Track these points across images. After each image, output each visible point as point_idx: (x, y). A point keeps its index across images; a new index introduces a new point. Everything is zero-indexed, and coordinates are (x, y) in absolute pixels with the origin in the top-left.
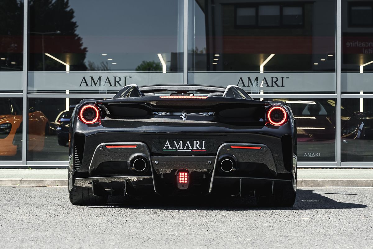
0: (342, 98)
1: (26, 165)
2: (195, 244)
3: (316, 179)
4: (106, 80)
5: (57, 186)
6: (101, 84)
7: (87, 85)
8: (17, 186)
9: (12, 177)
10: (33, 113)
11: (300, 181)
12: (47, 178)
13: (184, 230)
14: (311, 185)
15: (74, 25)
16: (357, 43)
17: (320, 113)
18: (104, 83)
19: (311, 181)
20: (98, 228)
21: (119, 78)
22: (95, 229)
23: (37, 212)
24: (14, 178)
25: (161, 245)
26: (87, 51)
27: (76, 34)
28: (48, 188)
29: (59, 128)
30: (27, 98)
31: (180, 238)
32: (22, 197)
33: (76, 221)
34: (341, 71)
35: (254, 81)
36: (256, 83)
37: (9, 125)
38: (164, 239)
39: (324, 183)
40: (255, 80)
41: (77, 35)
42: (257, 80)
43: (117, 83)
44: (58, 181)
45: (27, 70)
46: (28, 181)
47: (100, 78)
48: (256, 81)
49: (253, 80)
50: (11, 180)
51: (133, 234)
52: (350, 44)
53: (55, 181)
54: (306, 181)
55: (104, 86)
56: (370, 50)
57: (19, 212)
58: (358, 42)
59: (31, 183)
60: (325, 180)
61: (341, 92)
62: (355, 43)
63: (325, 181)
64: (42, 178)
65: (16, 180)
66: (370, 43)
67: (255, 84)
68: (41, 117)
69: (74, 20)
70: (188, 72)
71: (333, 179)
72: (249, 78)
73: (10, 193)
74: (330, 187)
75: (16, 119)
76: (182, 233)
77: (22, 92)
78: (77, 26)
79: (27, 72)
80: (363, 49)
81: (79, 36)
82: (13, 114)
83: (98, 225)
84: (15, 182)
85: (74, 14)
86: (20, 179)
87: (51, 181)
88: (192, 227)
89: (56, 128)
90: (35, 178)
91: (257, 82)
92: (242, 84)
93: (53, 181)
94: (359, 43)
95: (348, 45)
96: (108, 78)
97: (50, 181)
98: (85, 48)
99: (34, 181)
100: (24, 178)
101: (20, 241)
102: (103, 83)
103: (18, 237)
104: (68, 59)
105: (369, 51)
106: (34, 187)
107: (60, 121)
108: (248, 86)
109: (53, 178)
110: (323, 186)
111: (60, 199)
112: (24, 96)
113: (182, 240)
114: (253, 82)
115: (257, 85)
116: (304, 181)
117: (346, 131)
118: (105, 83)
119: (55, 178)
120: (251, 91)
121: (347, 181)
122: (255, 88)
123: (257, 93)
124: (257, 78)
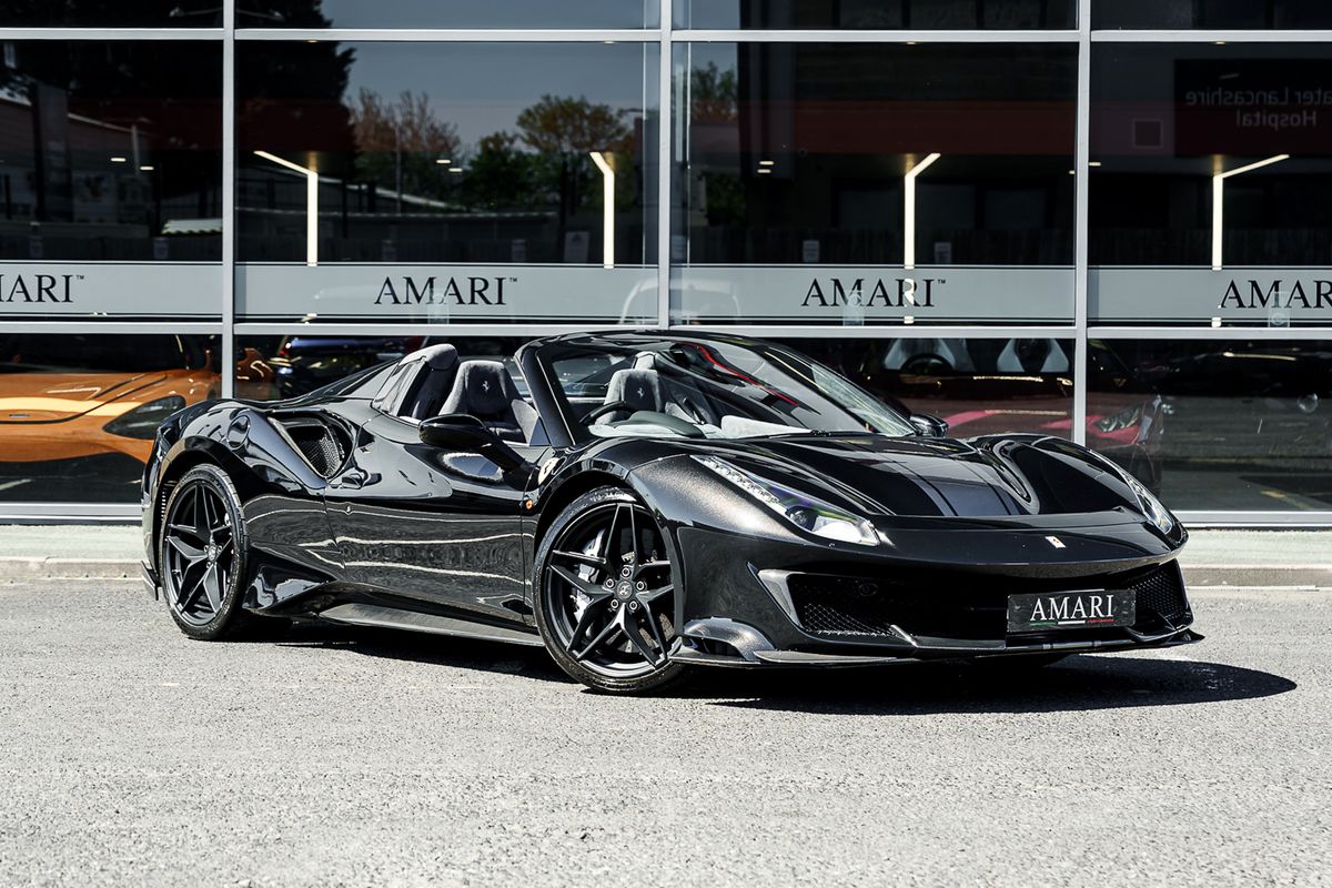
0: (1088, 337)
2: (658, 753)
4: (448, 288)
6: (434, 296)
7: (397, 301)
13: (641, 720)
16: (1220, 93)
17: (1046, 367)
18: (443, 296)
20: (461, 716)
21: (482, 282)
22: (455, 717)
25: (592, 755)
30: (234, 336)
31: (632, 740)
34: (1088, 264)
35: (850, 291)
36: (855, 295)
38: (600, 741)
40: (853, 289)
42: (859, 288)
43: (476, 294)
45: (234, 261)
47: (431, 281)
48: (856, 290)
49: (848, 286)
51: (536, 730)
52: (1199, 98)
55: (441, 303)
56: (1258, 115)
58: (1220, 89)
61: (1088, 323)
62: (1213, 95)
66: (1258, 94)
67: (852, 297)
72: (837, 282)
76: (636, 727)
77: (220, 320)
79: (234, 265)
80: (1238, 113)
83: (460, 706)
88: (659, 712)
91: (859, 294)
92: (818, 298)
94: (1226, 93)
95: (1192, 101)
96: (452, 282)
102: (438, 294)
105: (1254, 120)
108: (835, 304)
112: (226, 330)
113: (635, 744)
114: (846, 292)
115: (859, 301)
118: (445, 295)
120: (842, 317)
122: (853, 308)
123: (859, 324)
124: (859, 283)
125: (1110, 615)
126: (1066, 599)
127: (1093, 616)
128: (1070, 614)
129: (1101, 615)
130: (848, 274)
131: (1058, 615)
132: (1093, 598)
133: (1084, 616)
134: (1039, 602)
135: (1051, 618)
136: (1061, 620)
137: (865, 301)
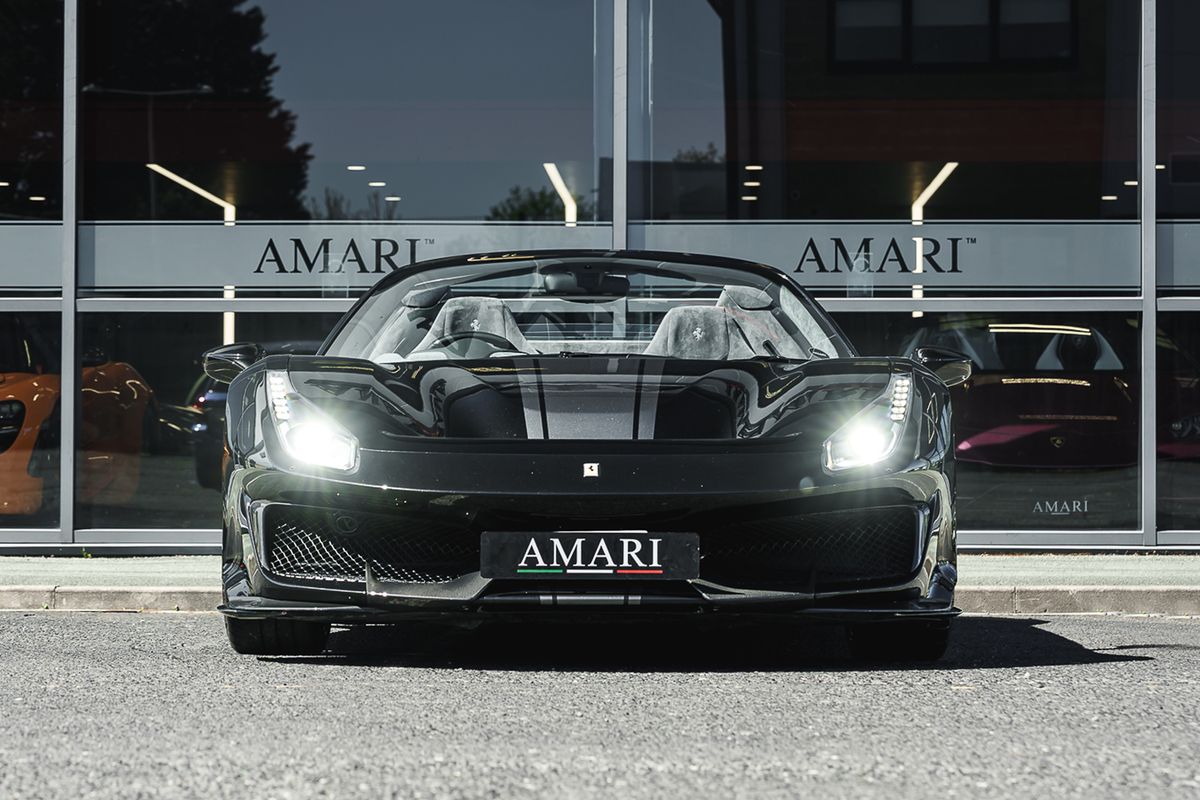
0: (1159, 309)
1: (73, 543)
3: (1060, 588)
4: (347, 252)
5: (175, 612)
6: (329, 264)
7: (282, 270)
8: (41, 610)
9: (23, 582)
10: (99, 367)
11: (1007, 592)
12: (142, 585)
14: (1044, 606)
15: (264, 65)
17: (1098, 366)
18: (340, 262)
19: (1046, 592)
20: (279, 709)
21: (390, 244)
22: (269, 710)
23: (94, 672)
24: (29, 584)
26: (310, 157)
27: (270, 98)
28: (144, 616)
29: (198, 427)
30: (77, 314)
32: (52, 639)
33: (216, 694)
34: (1157, 218)
35: (856, 253)
36: (862, 259)
37: (15, 407)
39: (1089, 599)
40: (859, 251)
41: (278, 103)
42: (867, 250)
43: (382, 259)
44: (181, 593)
45: (77, 219)
46: (77, 593)
47: (325, 243)
48: (862, 253)
49: (852, 247)
50: (21, 592)
53: (170, 593)
54: (1026, 591)
55: (338, 271)
57: (36, 672)
59: (89, 599)
60: (1091, 588)
61: (1157, 291)
63: (1094, 591)
64: (125, 585)
65: (35, 591)
67: (858, 263)
68: (128, 382)
69: (265, 47)
70: (628, 224)
71: (1120, 588)
72: (839, 243)
73: (13, 628)
74: (1109, 613)
75: (42, 389)
77: (59, 294)
78: (276, 69)
79: (77, 225)
81: (284, 107)
82: (32, 371)
83: (284, 702)
84: (34, 597)
85: (266, 27)
86: (52, 588)
87: (157, 593)
89: (191, 425)
90: (101, 585)
91: (867, 257)
92: (816, 262)
93: (163, 593)
96: (352, 244)
97: (151, 593)
98: (305, 147)
99: (97, 593)
100: (66, 584)
101: (26, 735)
102: (335, 261)
103: (22, 726)
104: (230, 186)
106: (99, 614)
107: (202, 399)
108: (836, 270)
109: (162, 585)
110: (1085, 611)
111: (179, 645)
112: (66, 306)
114: (851, 255)
115: (867, 266)
116: (1022, 592)
117: (1180, 426)
118: (343, 261)
119: (168, 585)
120: (845, 287)
121: (1167, 591)
122: (858, 276)
123: (868, 295)
124: (866, 243)
125: (655, 563)
126: (579, 542)
127: (626, 563)
128: (586, 559)
129: (640, 564)
130: (852, 233)
131: (566, 561)
132: (626, 542)
133: (611, 563)
134: (533, 543)
135: (555, 564)
136: (571, 566)
137: (875, 265)
